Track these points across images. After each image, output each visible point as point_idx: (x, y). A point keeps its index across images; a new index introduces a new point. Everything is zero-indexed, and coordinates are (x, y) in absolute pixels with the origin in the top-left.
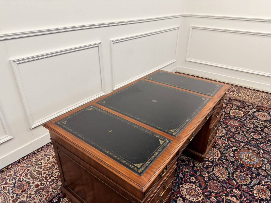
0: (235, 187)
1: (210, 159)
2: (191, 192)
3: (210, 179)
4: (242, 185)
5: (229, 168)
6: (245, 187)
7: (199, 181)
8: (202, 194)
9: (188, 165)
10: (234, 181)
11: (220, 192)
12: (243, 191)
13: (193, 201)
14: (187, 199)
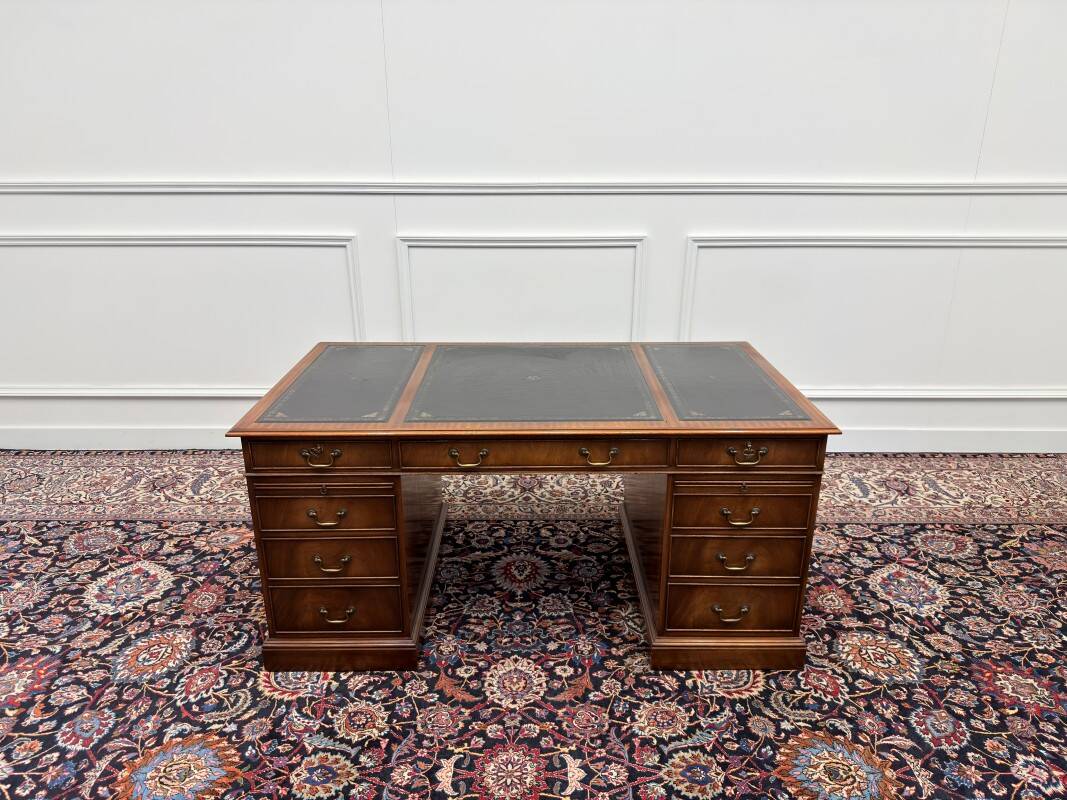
0: (633, 766)
1: (695, 682)
2: (515, 680)
3: (604, 703)
4: (659, 780)
5: (710, 733)
6: (662, 791)
7: (569, 685)
8: (524, 703)
9: (610, 645)
10: (657, 758)
11: (573, 737)
12: (636, 789)
13: (488, 694)
14: (483, 682)
